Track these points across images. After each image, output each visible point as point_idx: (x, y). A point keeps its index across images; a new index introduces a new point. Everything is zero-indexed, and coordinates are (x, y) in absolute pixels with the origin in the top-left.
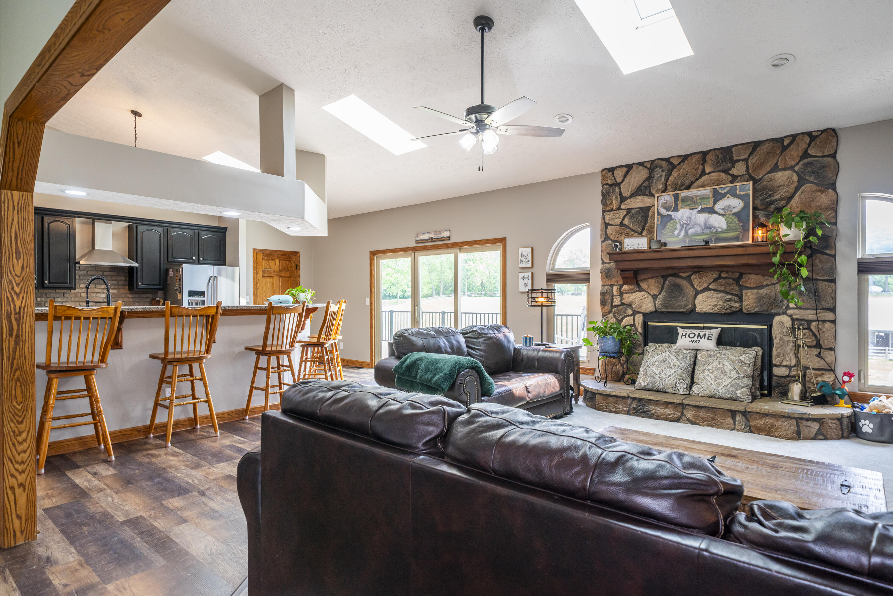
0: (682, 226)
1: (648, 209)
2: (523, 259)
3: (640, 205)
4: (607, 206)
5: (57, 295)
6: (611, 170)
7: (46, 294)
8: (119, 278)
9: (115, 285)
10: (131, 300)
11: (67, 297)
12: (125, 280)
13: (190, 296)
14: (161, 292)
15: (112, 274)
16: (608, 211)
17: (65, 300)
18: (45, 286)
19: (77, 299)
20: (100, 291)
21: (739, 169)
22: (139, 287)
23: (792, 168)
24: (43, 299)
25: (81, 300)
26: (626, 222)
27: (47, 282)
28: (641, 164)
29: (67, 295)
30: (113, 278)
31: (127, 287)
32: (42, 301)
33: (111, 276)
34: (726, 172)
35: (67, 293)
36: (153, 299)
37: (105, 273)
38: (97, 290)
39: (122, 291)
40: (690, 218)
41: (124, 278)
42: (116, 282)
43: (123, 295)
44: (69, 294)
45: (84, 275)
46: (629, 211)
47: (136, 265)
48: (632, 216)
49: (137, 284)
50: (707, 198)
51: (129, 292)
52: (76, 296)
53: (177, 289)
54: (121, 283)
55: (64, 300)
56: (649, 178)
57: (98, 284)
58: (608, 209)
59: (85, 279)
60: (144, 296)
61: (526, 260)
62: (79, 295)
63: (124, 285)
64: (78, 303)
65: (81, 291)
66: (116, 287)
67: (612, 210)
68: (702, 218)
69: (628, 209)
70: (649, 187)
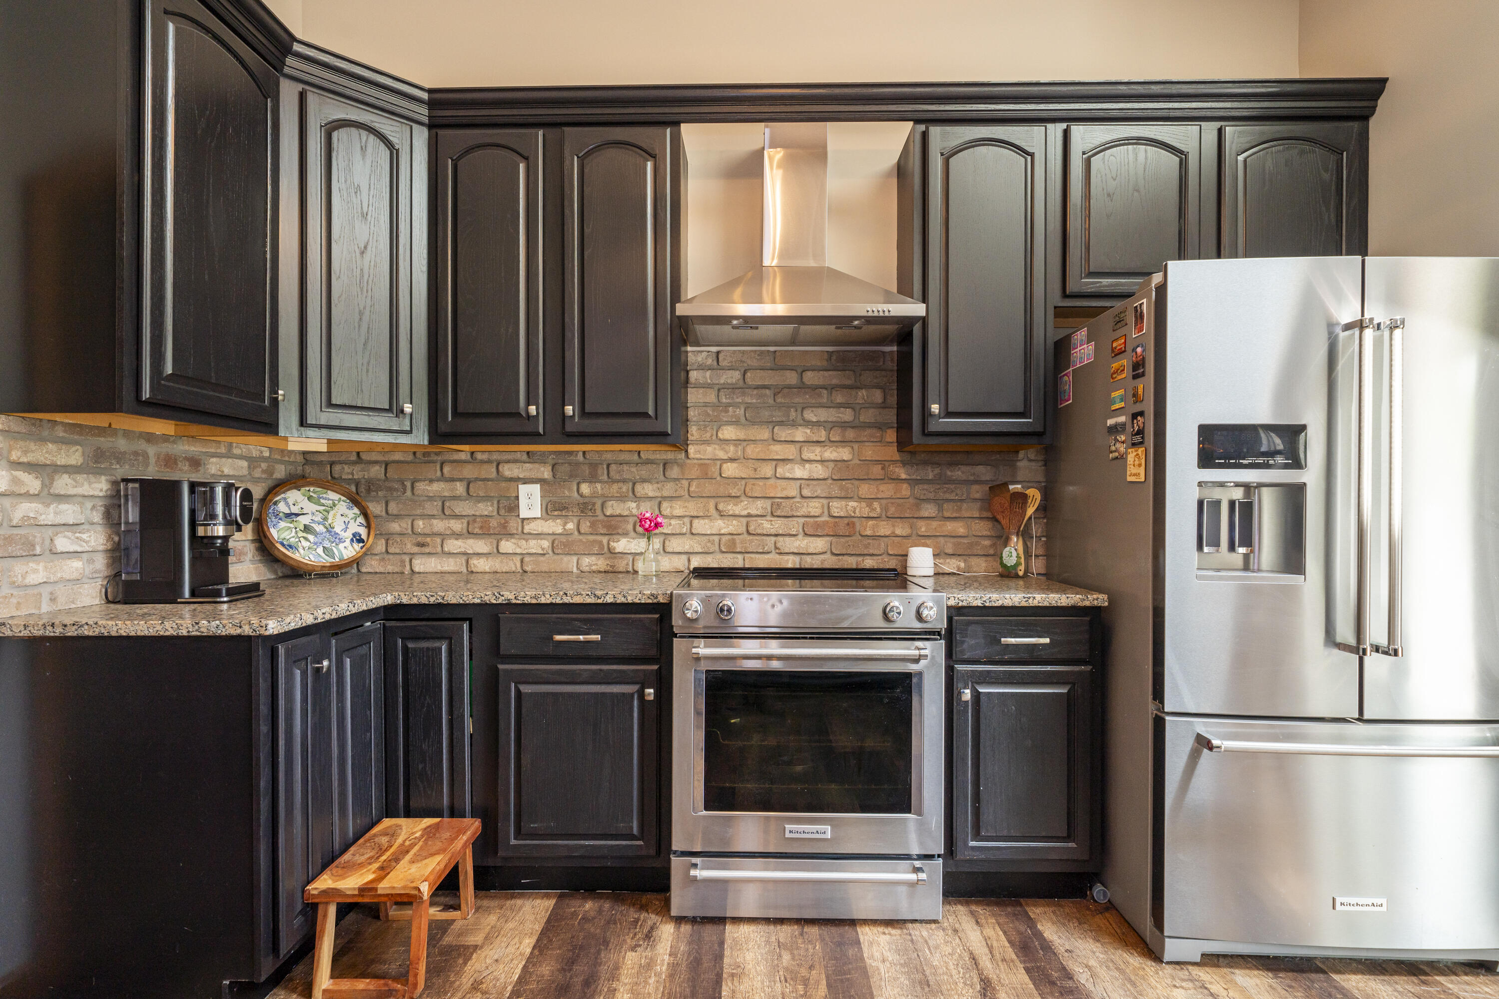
5: (644, 471)
7: (608, 466)
8: (863, 393)
9: (843, 425)
10: (905, 490)
11: (676, 480)
12: (884, 406)
13: (1206, 459)
14: (1032, 454)
15: (834, 378)
17: (669, 489)
18: (569, 428)
19: (709, 488)
20: (790, 451)
22: (933, 427)
24: (599, 486)
25: (722, 491)
27: (569, 410)
29: (674, 472)
30: (839, 398)
31: (891, 436)
32: (594, 495)
33: (831, 388)
35: (675, 462)
36: (998, 488)
37: (810, 378)
38: (777, 448)
39: (870, 452)
41: (878, 396)
42: (847, 415)
43: (877, 470)
44: (681, 466)
45: (732, 388)
47: (917, 309)
49: (925, 413)
51: (897, 456)
52: (706, 476)
53: (1115, 430)
54: (868, 416)
55: (665, 494)
57: (781, 423)
59: (736, 405)
60: (958, 473)
62: (714, 470)
63: (880, 426)
64: (712, 503)
65: (721, 455)
66: (850, 434)
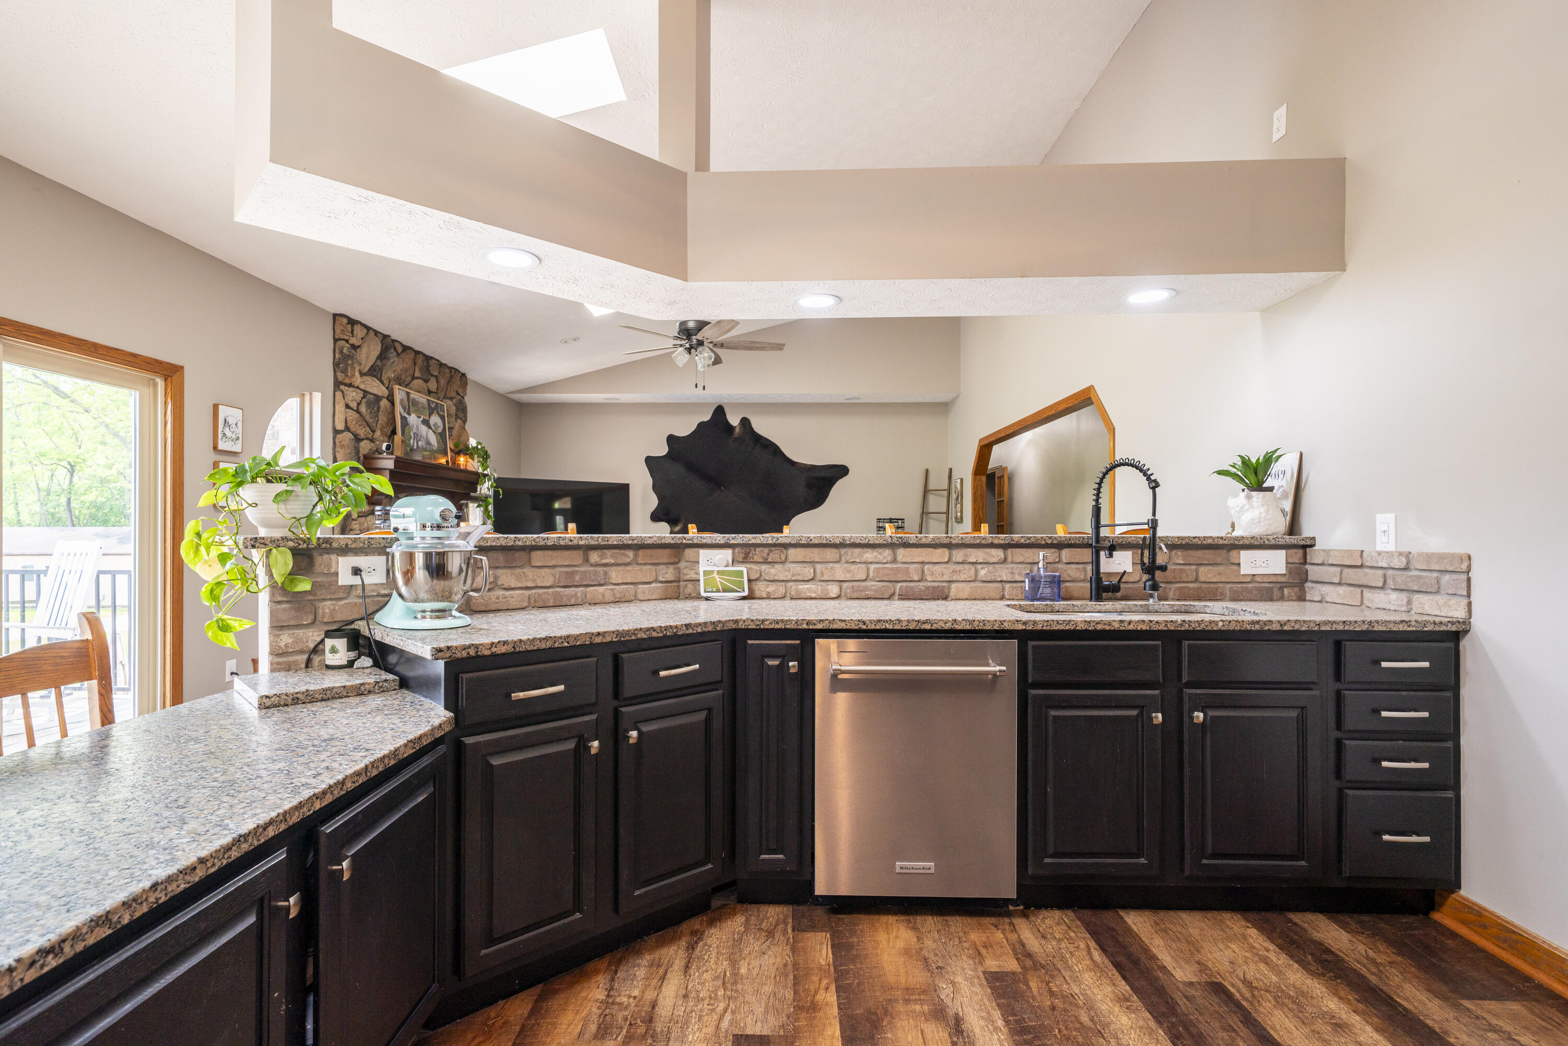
0: (414, 434)
1: (378, 398)
2: (227, 431)
3: (375, 391)
4: (347, 376)
6: (352, 322)
16: (346, 385)
21: (433, 385)
23: (451, 399)
26: (363, 409)
28: (376, 333)
34: (426, 381)
40: (417, 427)
46: (365, 393)
48: (369, 404)
50: (424, 408)
56: (382, 356)
58: (347, 381)
61: (234, 437)
67: (350, 385)
68: (424, 428)
69: (365, 391)
70: (381, 370)
